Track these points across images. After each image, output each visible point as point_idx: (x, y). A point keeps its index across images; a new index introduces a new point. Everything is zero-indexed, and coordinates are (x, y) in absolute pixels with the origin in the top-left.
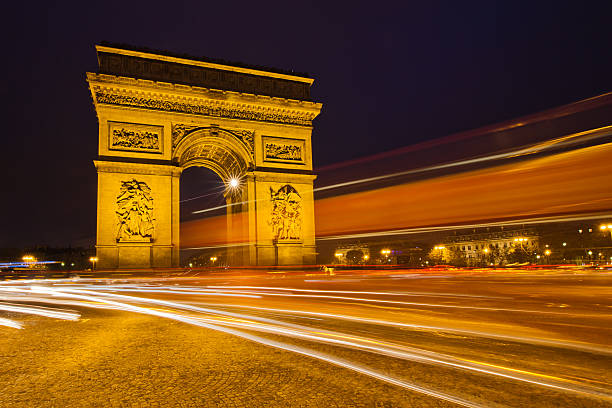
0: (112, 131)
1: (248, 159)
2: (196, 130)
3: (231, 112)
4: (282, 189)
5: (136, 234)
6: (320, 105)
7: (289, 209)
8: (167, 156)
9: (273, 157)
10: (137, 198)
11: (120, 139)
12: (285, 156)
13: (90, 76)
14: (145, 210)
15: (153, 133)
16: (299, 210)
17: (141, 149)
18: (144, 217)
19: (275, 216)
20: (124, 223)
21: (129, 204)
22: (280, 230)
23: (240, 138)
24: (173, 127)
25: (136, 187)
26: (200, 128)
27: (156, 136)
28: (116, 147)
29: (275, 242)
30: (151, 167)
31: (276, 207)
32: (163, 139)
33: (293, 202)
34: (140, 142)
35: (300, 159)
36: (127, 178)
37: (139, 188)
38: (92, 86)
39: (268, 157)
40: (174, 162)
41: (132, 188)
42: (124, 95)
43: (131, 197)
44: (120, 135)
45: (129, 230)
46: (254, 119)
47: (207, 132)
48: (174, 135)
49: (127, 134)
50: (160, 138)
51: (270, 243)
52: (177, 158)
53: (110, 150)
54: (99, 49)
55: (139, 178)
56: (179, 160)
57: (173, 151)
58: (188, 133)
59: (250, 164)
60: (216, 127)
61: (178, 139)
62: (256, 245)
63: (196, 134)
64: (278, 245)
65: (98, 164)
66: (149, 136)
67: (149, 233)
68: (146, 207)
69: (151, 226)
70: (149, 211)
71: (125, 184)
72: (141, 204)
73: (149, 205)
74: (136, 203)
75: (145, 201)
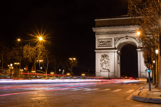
0: (99, 42)
2: (121, 38)
3: (132, 31)
5: (105, 69)
8: (113, 47)
10: (105, 59)
11: (101, 44)
13: (93, 28)
14: (107, 63)
15: (109, 41)
17: (106, 46)
18: (107, 64)
20: (102, 66)
21: (103, 61)
23: (135, 39)
24: (115, 38)
25: (105, 56)
26: (122, 37)
27: (110, 41)
28: (101, 46)
30: (109, 50)
34: (106, 44)
36: (103, 54)
37: (106, 57)
38: (94, 31)
40: (115, 49)
41: (104, 57)
42: (101, 31)
43: (104, 59)
44: (101, 43)
45: (103, 68)
47: (125, 38)
48: (115, 40)
49: (103, 42)
50: (111, 42)
51: (145, 71)
52: (116, 47)
53: (98, 47)
54: (95, 20)
55: (106, 54)
56: (116, 48)
57: (115, 45)
58: (119, 39)
59: (138, 46)
60: (127, 36)
61: (116, 42)
62: (140, 72)
63: (121, 39)
64: (146, 72)
65: (95, 51)
66: (108, 42)
67: (108, 69)
68: (107, 62)
69: (109, 67)
70: (108, 63)
71: (102, 56)
72: (106, 61)
73: (108, 61)
74: (105, 61)
75: (107, 60)
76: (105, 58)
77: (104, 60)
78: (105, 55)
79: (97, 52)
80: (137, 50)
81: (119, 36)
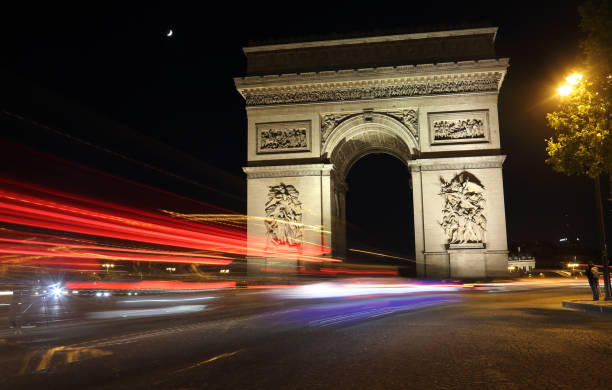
0: (260, 133)
1: (411, 144)
2: (348, 118)
3: (387, 90)
4: (457, 178)
5: (284, 244)
6: (505, 61)
7: (466, 204)
8: (316, 153)
9: (444, 138)
10: (284, 204)
11: (268, 141)
12: (459, 134)
13: (237, 81)
14: (293, 217)
15: (301, 129)
16: (481, 204)
17: (287, 149)
19: (447, 214)
20: (271, 231)
21: (277, 211)
22: (454, 231)
23: (400, 120)
24: (321, 119)
25: (283, 191)
26: (352, 116)
27: (304, 132)
28: (264, 150)
29: (447, 247)
30: (298, 168)
31: (447, 202)
32: (311, 136)
33: (472, 194)
34: (288, 142)
35: (482, 136)
36: (275, 182)
37: (287, 193)
38: (240, 90)
39: (437, 138)
40: (323, 160)
41: (279, 193)
42: (270, 93)
43: (278, 203)
44: (268, 137)
45: (276, 240)
46: (417, 94)
47: (360, 118)
48: (323, 127)
49: (275, 135)
50: (307, 134)
51: (442, 249)
52: (326, 154)
53: (258, 154)
54: (246, 50)
55: (287, 181)
56: (329, 156)
57: (321, 146)
58: (339, 123)
59: (414, 150)
60: (369, 111)
61: (327, 133)
62: (424, 252)
63: (347, 123)
64: (449, 251)
65: (247, 170)
66: (296, 133)
67: (298, 241)
68: (294, 213)
69: (298, 234)
70: (297, 217)
71: (273, 189)
72: (289, 210)
73: (297, 210)
74: (283, 209)
75: (292, 206)
76: (285, 197)
77: (279, 207)
78: (282, 185)
79: (252, 174)
80: (410, 163)
81: (337, 110)
